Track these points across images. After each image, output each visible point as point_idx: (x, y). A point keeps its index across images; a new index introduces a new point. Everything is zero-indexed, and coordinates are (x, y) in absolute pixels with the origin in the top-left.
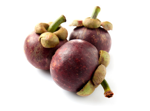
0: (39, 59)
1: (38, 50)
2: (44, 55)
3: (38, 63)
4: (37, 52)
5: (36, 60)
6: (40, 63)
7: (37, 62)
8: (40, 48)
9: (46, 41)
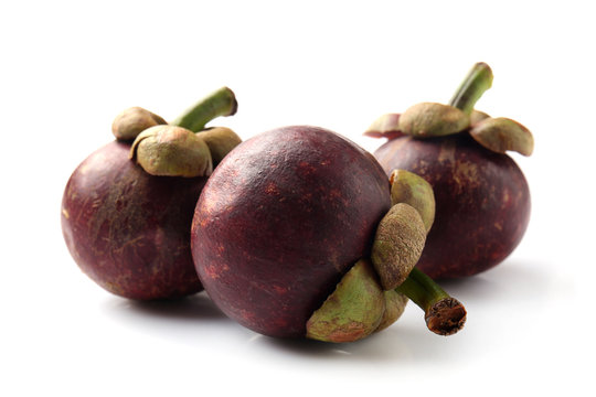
0: (125, 232)
1: (123, 193)
2: (149, 213)
3: (120, 250)
4: (119, 203)
5: (116, 238)
6: (129, 249)
7: (119, 245)
8: (134, 184)
9: (160, 147)
